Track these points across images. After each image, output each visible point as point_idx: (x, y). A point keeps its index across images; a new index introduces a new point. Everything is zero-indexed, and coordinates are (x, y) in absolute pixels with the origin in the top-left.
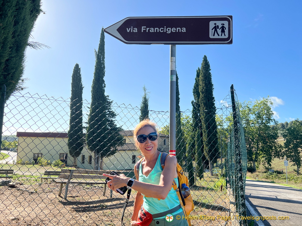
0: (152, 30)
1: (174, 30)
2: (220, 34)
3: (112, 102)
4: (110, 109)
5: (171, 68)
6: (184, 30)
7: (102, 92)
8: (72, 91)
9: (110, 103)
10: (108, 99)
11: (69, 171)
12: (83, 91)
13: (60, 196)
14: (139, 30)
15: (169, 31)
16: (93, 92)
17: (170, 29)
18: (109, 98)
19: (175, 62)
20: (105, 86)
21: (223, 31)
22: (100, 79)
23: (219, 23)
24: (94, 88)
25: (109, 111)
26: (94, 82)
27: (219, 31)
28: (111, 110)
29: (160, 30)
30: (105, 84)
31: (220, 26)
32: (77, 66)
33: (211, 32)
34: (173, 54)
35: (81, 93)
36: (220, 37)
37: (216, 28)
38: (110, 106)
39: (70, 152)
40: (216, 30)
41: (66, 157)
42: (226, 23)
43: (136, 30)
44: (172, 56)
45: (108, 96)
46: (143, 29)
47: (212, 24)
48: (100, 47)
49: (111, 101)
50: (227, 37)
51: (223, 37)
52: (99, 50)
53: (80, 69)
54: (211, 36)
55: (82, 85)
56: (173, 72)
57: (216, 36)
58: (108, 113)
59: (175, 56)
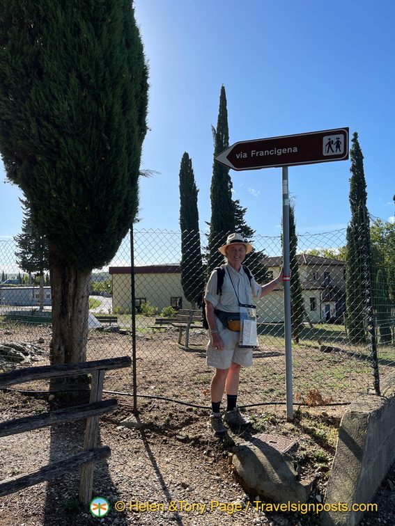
0: (262, 154)
1: (284, 151)
2: (335, 150)
3: (244, 211)
4: (242, 222)
5: (283, 192)
6: (295, 150)
7: (227, 196)
8: (181, 198)
9: (241, 213)
10: (238, 206)
11: (188, 313)
12: (198, 197)
13: (179, 343)
14: (249, 154)
15: (280, 152)
16: (214, 198)
17: (280, 150)
18: (240, 205)
19: (287, 185)
20: (231, 187)
21: (338, 146)
22: (224, 174)
23: (334, 138)
24: (214, 190)
25: (240, 227)
26: (213, 181)
27: (334, 147)
28: (244, 225)
29: (270, 153)
30: (231, 183)
31: (335, 141)
32: (186, 155)
33: (325, 148)
34: (285, 177)
35: (195, 200)
36: (335, 153)
37: (330, 144)
38: (241, 218)
39: (186, 295)
40: (330, 146)
41: (180, 303)
42: (341, 137)
43: (245, 155)
44: (284, 179)
45: (238, 202)
46: (252, 154)
47: (325, 140)
48: (219, 121)
49: (242, 209)
50: (342, 152)
51: (338, 153)
52: (218, 125)
53: (190, 160)
54: (325, 154)
55: (195, 188)
56: (285, 196)
57: (331, 153)
58: (240, 229)
59: (287, 179)
